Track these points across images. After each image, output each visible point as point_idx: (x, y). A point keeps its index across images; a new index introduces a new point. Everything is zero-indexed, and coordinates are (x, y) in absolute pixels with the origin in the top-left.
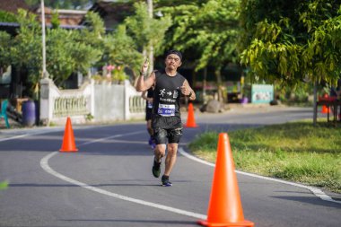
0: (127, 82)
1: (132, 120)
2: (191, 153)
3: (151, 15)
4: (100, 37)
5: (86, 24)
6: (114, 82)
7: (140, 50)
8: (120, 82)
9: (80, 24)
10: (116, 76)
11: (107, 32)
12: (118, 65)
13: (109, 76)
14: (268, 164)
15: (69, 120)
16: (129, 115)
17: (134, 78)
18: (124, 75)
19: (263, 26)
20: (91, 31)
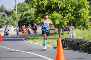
0: (12, 27)
1: (14, 34)
2: (26, 40)
3: (17, 13)
4: (7, 18)
5: (4, 16)
6: (10, 27)
7: (15, 20)
8: (11, 27)
9: (3, 16)
10: (10, 26)
11: (8, 17)
12: (10, 23)
13: (9, 25)
14: (41, 41)
15: (1, 34)
16: (13, 33)
17: (14, 26)
18: (12, 25)
19: (39, 15)
20: (5, 17)
